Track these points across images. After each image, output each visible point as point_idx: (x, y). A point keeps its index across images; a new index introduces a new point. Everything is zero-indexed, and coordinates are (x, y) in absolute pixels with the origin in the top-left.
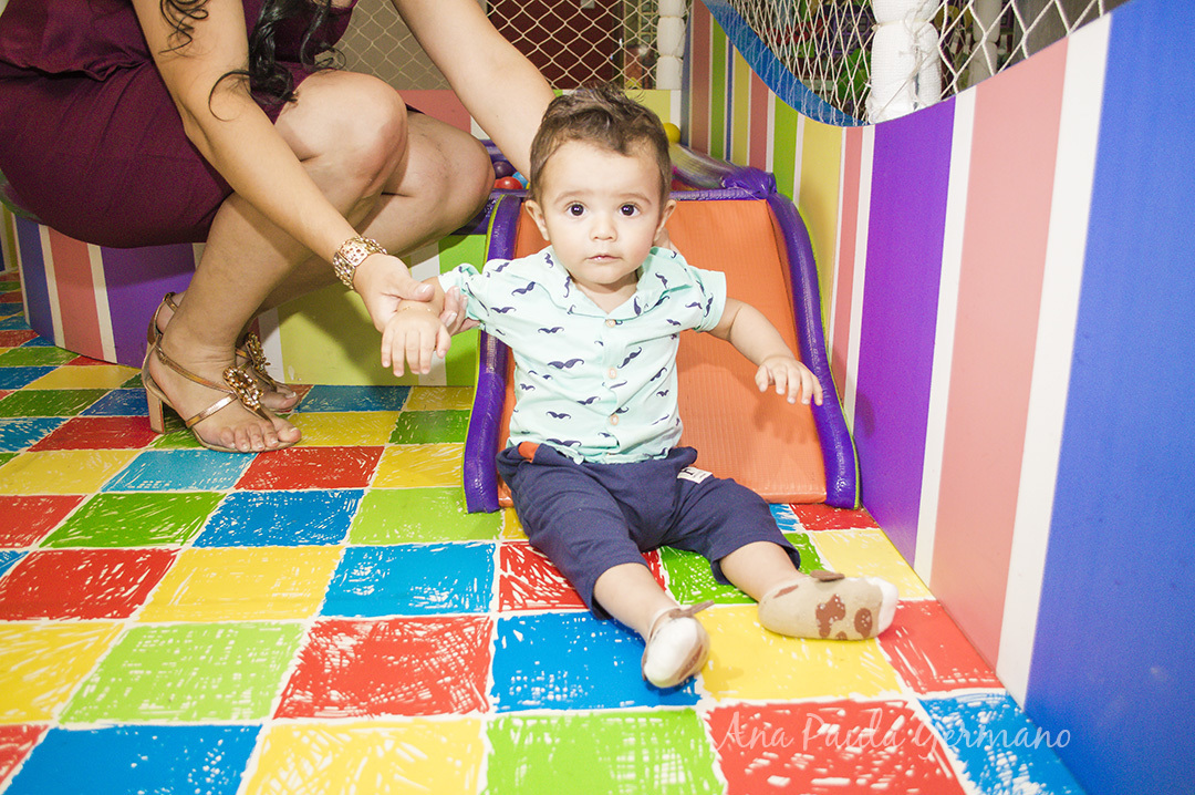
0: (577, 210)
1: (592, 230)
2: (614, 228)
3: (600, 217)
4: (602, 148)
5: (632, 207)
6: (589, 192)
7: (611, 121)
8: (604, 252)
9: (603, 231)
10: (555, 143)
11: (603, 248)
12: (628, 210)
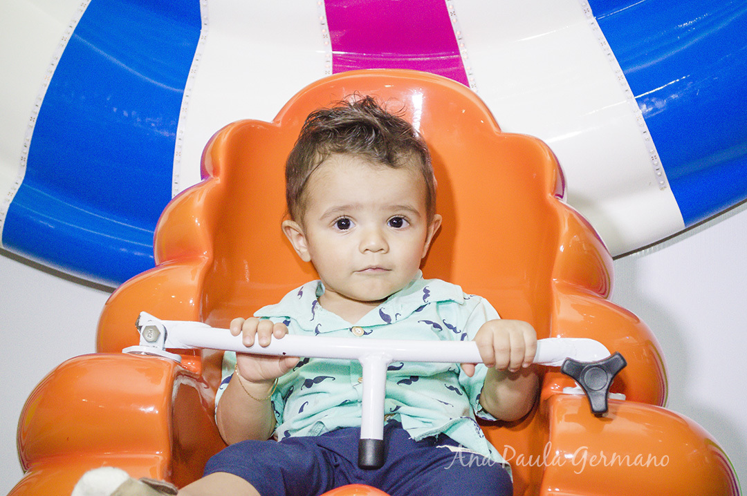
0: (344, 224)
1: (361, 243)
2: (384, 240)
3: (368, 228)
4: (370, 160)
5: (401, 219)
6: (359, 206)
7: (376, 133)
8: (375, 264)
9: (373, 242)
10: (318, 158)
11: (374, 259)
12: (397, 222)
